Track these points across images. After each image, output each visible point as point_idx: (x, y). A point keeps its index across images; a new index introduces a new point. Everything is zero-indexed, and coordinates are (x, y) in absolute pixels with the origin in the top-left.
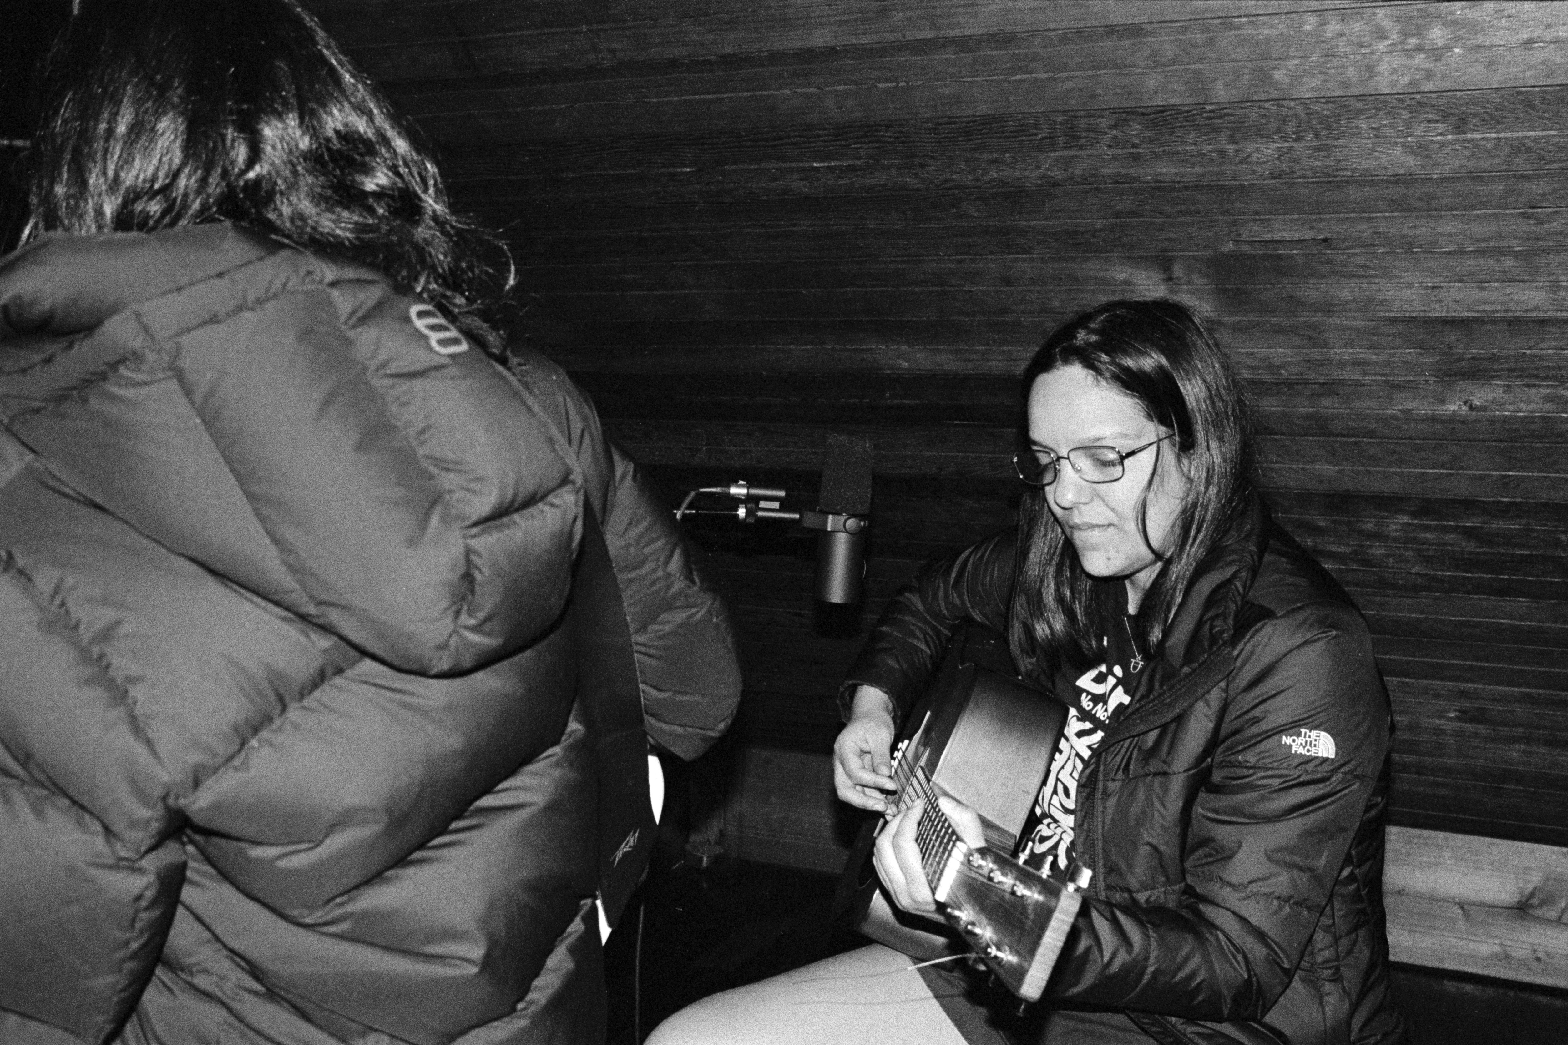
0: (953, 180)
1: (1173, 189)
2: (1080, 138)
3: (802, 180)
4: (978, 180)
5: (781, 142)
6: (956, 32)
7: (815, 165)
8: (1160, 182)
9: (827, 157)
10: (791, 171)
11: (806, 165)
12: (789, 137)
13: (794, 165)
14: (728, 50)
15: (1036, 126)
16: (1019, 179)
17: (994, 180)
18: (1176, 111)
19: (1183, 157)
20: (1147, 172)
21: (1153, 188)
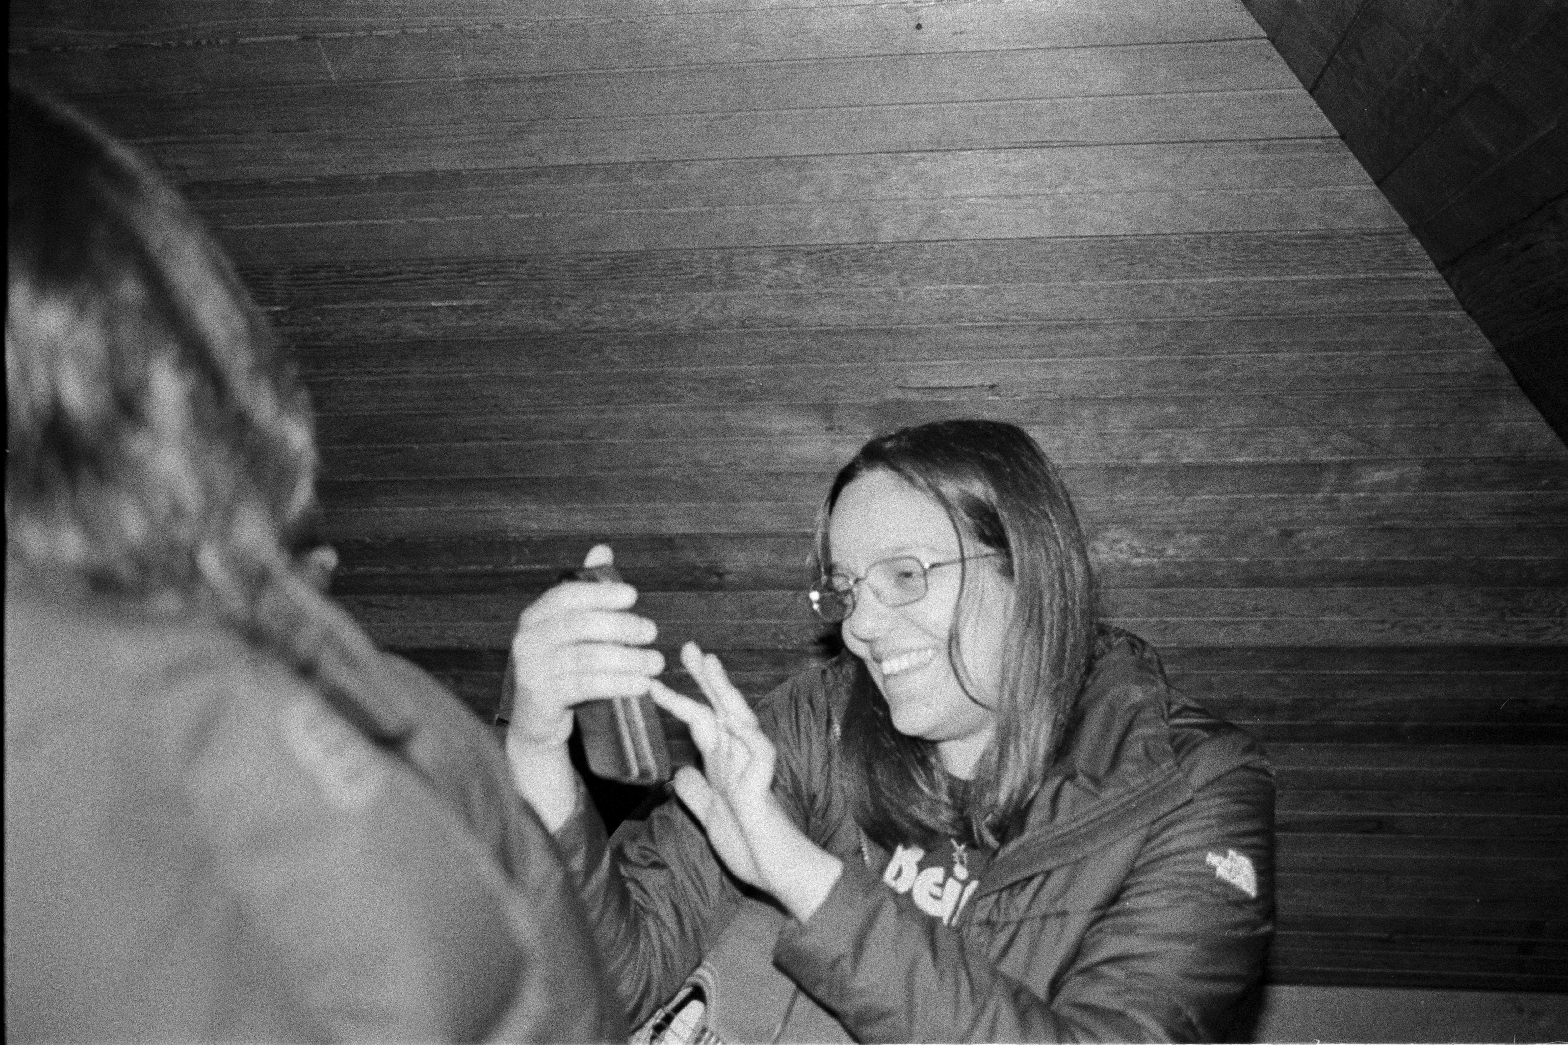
0: (593, 322)
1: (836, 333)
2: (736, 278)
3: (417, 321)
4: (622, 322)
5: (391, 278)
6: (602, 159)
7: (434, 304)
8: (821, 325)
9: (449, 296)
10: (403, 311)
11: (424, 304)
12: (401, 273)
13: (406, 304)
14: (331, 171)
15: (690, 264)
16: (671, 321)
17: (641, 322)
18: (843, 249)
19: (847, 299)
20: (809, 316)
21: (817, 332)
